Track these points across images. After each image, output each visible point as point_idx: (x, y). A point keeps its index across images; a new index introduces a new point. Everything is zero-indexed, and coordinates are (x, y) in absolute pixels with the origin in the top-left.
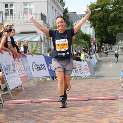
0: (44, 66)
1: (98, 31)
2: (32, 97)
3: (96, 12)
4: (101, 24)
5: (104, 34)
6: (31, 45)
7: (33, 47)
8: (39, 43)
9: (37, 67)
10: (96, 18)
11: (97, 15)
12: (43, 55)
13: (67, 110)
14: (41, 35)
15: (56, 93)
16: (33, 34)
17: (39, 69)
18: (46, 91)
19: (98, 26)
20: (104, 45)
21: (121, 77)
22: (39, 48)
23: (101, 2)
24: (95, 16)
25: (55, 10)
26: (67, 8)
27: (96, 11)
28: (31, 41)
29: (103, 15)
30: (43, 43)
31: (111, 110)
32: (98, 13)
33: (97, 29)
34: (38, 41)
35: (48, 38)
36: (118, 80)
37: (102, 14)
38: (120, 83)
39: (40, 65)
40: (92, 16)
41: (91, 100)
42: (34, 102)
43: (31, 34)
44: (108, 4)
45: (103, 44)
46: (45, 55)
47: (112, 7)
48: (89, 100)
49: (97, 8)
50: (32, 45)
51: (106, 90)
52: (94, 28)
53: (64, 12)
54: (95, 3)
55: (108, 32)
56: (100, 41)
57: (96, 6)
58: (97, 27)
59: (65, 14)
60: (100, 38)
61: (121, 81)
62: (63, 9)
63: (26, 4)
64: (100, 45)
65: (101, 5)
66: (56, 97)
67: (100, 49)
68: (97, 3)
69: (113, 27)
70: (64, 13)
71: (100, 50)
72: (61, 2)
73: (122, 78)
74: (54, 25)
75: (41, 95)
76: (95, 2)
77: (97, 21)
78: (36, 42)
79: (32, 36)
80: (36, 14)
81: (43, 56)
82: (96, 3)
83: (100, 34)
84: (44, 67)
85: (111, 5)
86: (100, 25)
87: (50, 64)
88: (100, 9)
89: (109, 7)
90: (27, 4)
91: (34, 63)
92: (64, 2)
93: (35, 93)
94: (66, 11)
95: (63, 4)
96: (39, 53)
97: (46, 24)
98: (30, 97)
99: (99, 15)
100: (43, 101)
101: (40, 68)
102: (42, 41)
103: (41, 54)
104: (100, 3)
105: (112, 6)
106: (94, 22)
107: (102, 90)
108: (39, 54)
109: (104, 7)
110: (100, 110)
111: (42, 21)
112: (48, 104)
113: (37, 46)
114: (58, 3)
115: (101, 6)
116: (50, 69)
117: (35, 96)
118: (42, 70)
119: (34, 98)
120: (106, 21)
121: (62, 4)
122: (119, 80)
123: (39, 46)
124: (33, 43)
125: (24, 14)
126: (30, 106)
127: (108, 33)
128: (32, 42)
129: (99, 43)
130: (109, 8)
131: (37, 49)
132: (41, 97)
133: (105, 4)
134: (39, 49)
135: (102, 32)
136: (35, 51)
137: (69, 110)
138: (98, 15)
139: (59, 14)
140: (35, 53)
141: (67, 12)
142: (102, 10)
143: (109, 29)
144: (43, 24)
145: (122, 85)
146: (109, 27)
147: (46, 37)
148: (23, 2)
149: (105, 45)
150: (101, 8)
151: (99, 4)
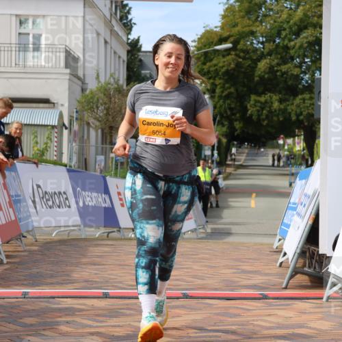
0: (65, 196)
1: (221, 106)
2: (25, 282)
3: (218, 55)
4: (230, 88)
5: (238, 115)
6: (32, 137)
7: (37, 143)
8: (56, 130)
9: (47, 197)
10: (217, 69)
11: (219, 63)
12: (66, 166)
13: (121, 324)
14: (61, 108)
15: (96, 274)
16: (41, 105)
17: (50, 203)
18: (68, 268)
19: (222, 92)
20: (236, 147)
21: (278, 237)
22: (56, 144)
23: (234, 26)
24: (215, 65)
25: (106, 42)
26: (139, 37)
27: (218, 50)
28: (35, 125)
29: (238, 65)
30: (66, 132)
31: (244, 327)
32: (224, 56)
33: (219, 102)
34: (53, 127)
35: (81, 119)
36: (268, 244)
37: (233, 61)
38: (272, 255)
39: (55, 193)
40: (208, 64)
41: (192, 297)
42: (30, 295)
43: (34, 105)
44: (252, 33)
45: (235, 143)
46: (70, 166)
47: (262, 43)
48: (186, 297)
49: (221, 44)
50: (36, 137)
51: (235, 271)
52: (212, 97)
53: (129, 48)
54: (215, 29)
55: (249, 112)
56: (226, 136)
57: (219, 37)
58: (219, 96)
59: (132, 55)
60: (226, 127)
61: (277, 248)
62: (128, 39)
63: (22, 19)
64: (224, 144)
65: (232, 36)
66: (94, 285)
67: (226, 157)
68: (222, 28)
69: (262, 99)
70: (128, 52)
71: (226, 161)
72: (121, 19)
73: (280, 240)
74: (100, 84)
75: (52, 276)
76: (216, 27)
77: (220, 78)
78: (48, 129)
79: (36, 110)
80: (50, 50)
81: (64, 168)
82: (218, 29)
83: (225, 115)
84: (67, 199)
85: (261, 38)
86: (226, 90)
87: (83, 192)
88: (229, 45)
89: (255, 42)
90: (27, 20)
91: (39, 186)
92: (131, 20)
93: (35, 270)
94: (134, 47)
95: (128, 27)
96: (55, 158)
97: (79, 78)
98: (20, 282)
99: (226, 63)
100: (56, 295)
101: (53, 202)
102: (64, 125)
103: (60, 162)
104: (231, 31)
105: (264, 39)
106: (211, 81)
107: (223, 271)
108: (55, 163)
109: (242, 42)
110: (214, 326)
111: (68, 71)
112: (69, 303)
113: (51, 139)
114: (114, 22)
115: (232, 39)
116: (81, 204)
117: (35, 281)
118: (59, 207)
119: (33, 285)
120: (245, 80)
121: (125, 26)
122: (273, 245)
123: (56, 139)
124: (39, 129)
125: (17, 49)
126: (19, 306)
127: (248, 115)
128: (36, 129)
129: (224, 140)
130: (255, 46)
131: (50, 147)
132: (52, 284)
133: (243, 32)
134: (55, 149)
135: (231, 109)
136: (42, 153)
137: (128, 323)
138: (224, 62)
139: (115, 53)
140: (44, 158)
141: (139, 50)
142: (234, 48)
143: (253, 104)
144: (69, 80)
145: (278, 259)
146: (253, 97)
147: (75, 115)
148: (16, 15)
149: (240, 147)
150: (231, 43)
151: (228, 33)
